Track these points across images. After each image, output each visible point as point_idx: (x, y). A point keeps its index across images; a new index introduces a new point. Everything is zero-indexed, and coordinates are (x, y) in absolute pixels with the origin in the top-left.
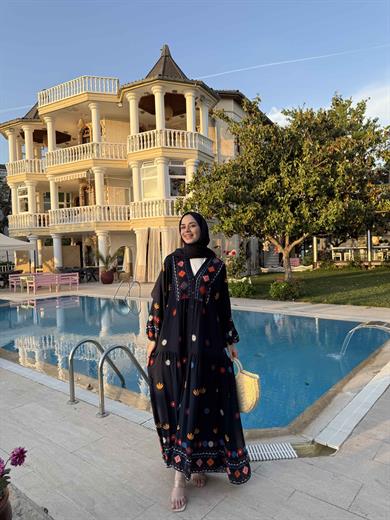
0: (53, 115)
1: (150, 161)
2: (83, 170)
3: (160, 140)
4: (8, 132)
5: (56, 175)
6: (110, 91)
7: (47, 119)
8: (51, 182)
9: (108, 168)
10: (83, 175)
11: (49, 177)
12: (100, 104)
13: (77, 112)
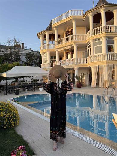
0: (57, 27)
2: (70, 46)
4: (40, 36)
5: (58, 49)
6: (81, 14)
7: (55, 29)
8: (56, 51)
11: (56, 49)
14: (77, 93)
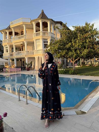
0: (14, 28)
1: (39, 39)
3: (41, 34)
4: (2, 32)
5: (15, 43)
6: (28, 21)
7: (12, 29)
9: (28, 41)
10: (22, 43)
11: (13, 44)
12: (26, 25)
13: (20, 27)
14: (27, 74)
